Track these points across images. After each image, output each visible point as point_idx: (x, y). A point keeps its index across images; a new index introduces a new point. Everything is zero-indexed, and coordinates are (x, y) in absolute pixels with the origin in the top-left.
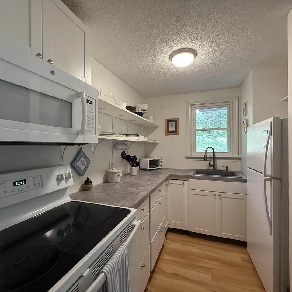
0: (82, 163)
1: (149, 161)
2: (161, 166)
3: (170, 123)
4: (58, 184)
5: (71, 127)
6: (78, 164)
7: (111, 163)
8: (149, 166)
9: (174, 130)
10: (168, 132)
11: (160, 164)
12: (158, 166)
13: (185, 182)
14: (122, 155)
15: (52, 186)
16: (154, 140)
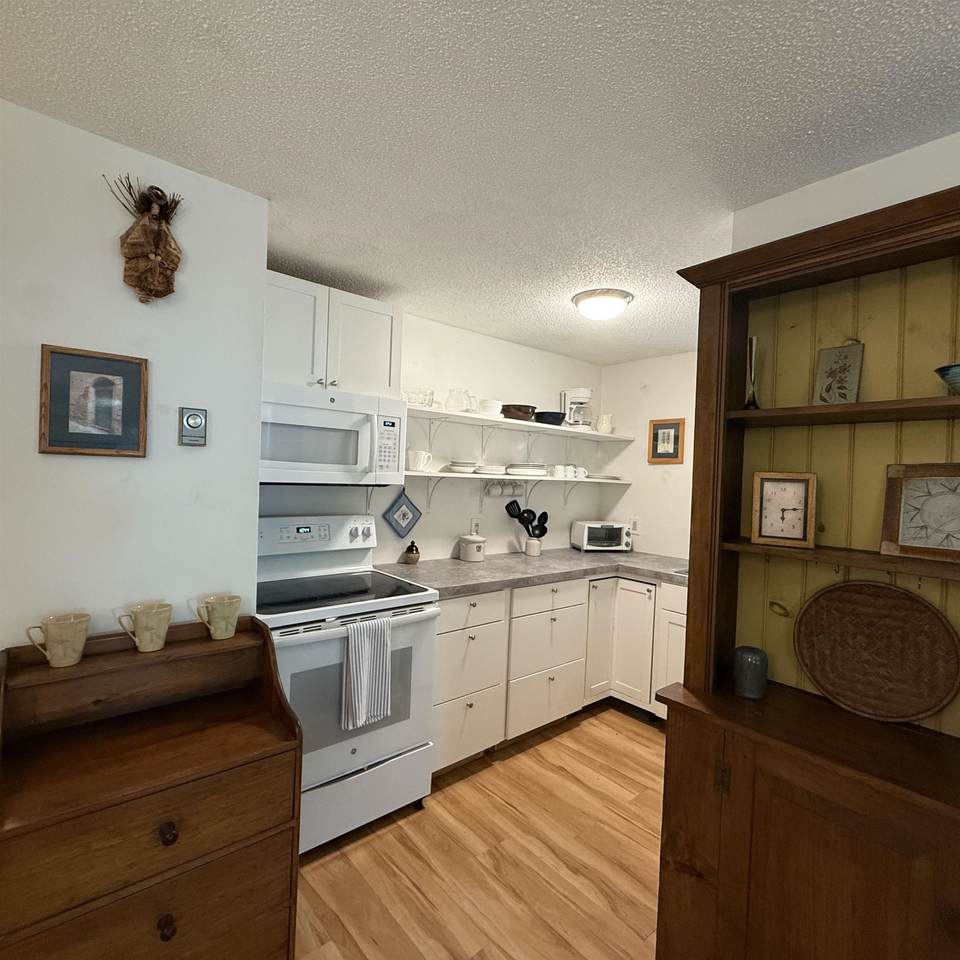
0: (404, 515)
1: (589, 528)
2: (627, 545)
3: (660, 432)
4: (351, 541)
5: (356, 463)
6: (395, 516)
7: (475, 522)
8: (589, 539)
9: (671, 451)
10: (656, 456)
11: (625, 539)
12: (619, 544)
13: (652, 588)
14: (508, 507)
15: (343, 542)
16: (617, 479)
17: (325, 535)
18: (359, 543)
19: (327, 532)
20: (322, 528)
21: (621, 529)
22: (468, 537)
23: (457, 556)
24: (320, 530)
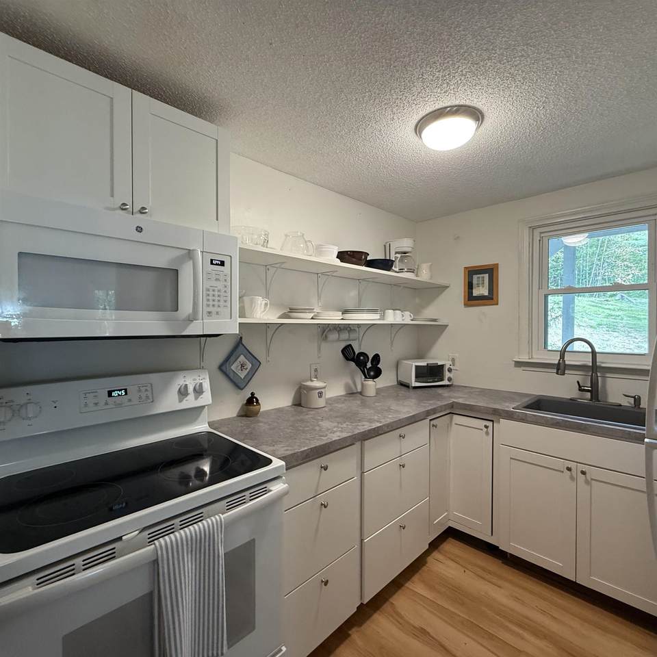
0: (242, 366)
1: (416, 366)
2: (450, 379)
3: (475, 277)
5: (177, 310)
6: (233, 367)
7: (314, 367)
8: (416, 377)
9: (486, 294)
10: (471, 299)
11: (447, 374)
12: (442, 380)
13: (490, 424)
14: (343, 351)
15: (169, 402)
16: (435, 320)
17: (147, 397)
18: (190, 402)
19: (149, 394)
20: (143, 389)
21: (442, 366)
22: (309, 383)
23: (298, 403)
24: (140, 391)
